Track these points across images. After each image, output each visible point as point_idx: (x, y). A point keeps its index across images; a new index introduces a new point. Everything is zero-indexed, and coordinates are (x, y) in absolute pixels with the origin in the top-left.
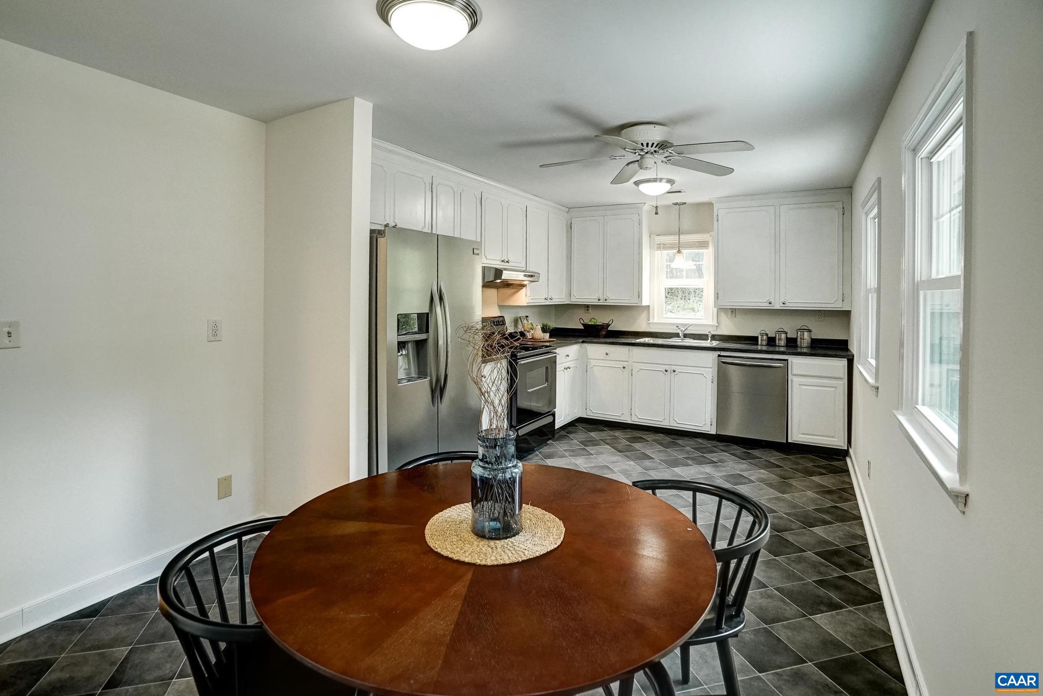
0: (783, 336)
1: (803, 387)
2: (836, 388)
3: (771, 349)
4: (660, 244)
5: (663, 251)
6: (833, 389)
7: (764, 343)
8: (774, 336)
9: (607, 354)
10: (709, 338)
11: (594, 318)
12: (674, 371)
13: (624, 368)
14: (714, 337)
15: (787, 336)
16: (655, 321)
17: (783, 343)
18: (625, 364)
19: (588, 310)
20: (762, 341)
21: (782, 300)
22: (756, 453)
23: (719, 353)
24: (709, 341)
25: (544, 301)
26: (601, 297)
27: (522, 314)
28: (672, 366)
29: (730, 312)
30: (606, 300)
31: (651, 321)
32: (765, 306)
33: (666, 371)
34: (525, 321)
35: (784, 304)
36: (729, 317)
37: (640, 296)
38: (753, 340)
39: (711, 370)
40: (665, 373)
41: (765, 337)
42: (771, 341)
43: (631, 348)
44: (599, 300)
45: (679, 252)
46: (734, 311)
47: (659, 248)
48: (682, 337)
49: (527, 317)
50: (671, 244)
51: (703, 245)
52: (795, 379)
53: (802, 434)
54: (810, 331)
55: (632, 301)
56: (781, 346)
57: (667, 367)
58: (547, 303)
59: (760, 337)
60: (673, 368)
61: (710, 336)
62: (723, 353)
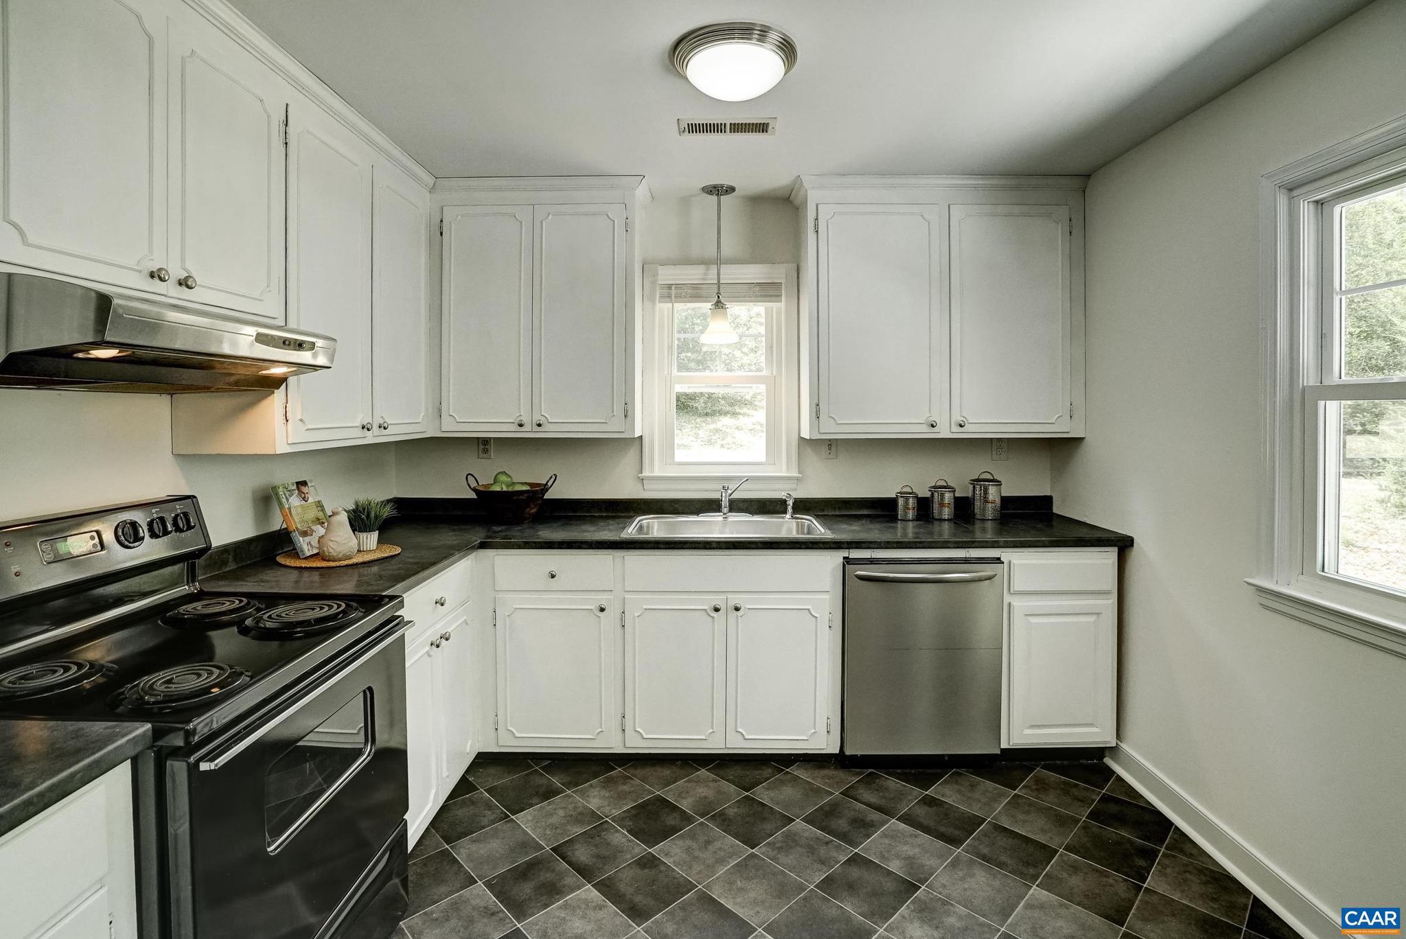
0: (948, 497)
1: (1033, 620)
2: (1098, 614)
4: (669, 287)
5: (676, 305)
6: (1092, 619)
7: (911, 515)
8: (928, 494)
9: (553, 576)
10: (790, 509)
11: (504, 473)
12: (737, 609)
13: (602, 610)
14: (803, 506)
15: (954, 495)
16: (657, 473)
17: (947, 513)
18: (602, 599)
19: (486, 451)
20: (907, 510)
21: (957, 418)
23: (845, 553)
24: (788, 516)
25: (359, 433)
26: (526, 419)
27: (285, 477)
28: (730, 596)
29: (825, 448)
30: (539, 425)
31: (646, 473)
32: (924, 432)
33: (717, 610)
34: (295, 501)
35: (961, 426)
36: (825, 457)
37: (627, 414)
38: (883, 510)
39: (826, 596)
40: (715, 614)
41: (912, 502)
42: (925, 510)
43: (619, 554)
44: (521, 425)
45: (719, 305)
46: (832, 445)
47: (667, 297)
48: (725, 510)
49: (304, 483)
50: (694, 288)
51: (768, 291)
52: (1018, 604)
54: (997, 483)
55: (613, 428)
56: (945, 520)
57: (718, 600)
58: (370, 438)
59: (901, 502)
60: (735, 600)
61: (790, 503)
62: (855, 554)
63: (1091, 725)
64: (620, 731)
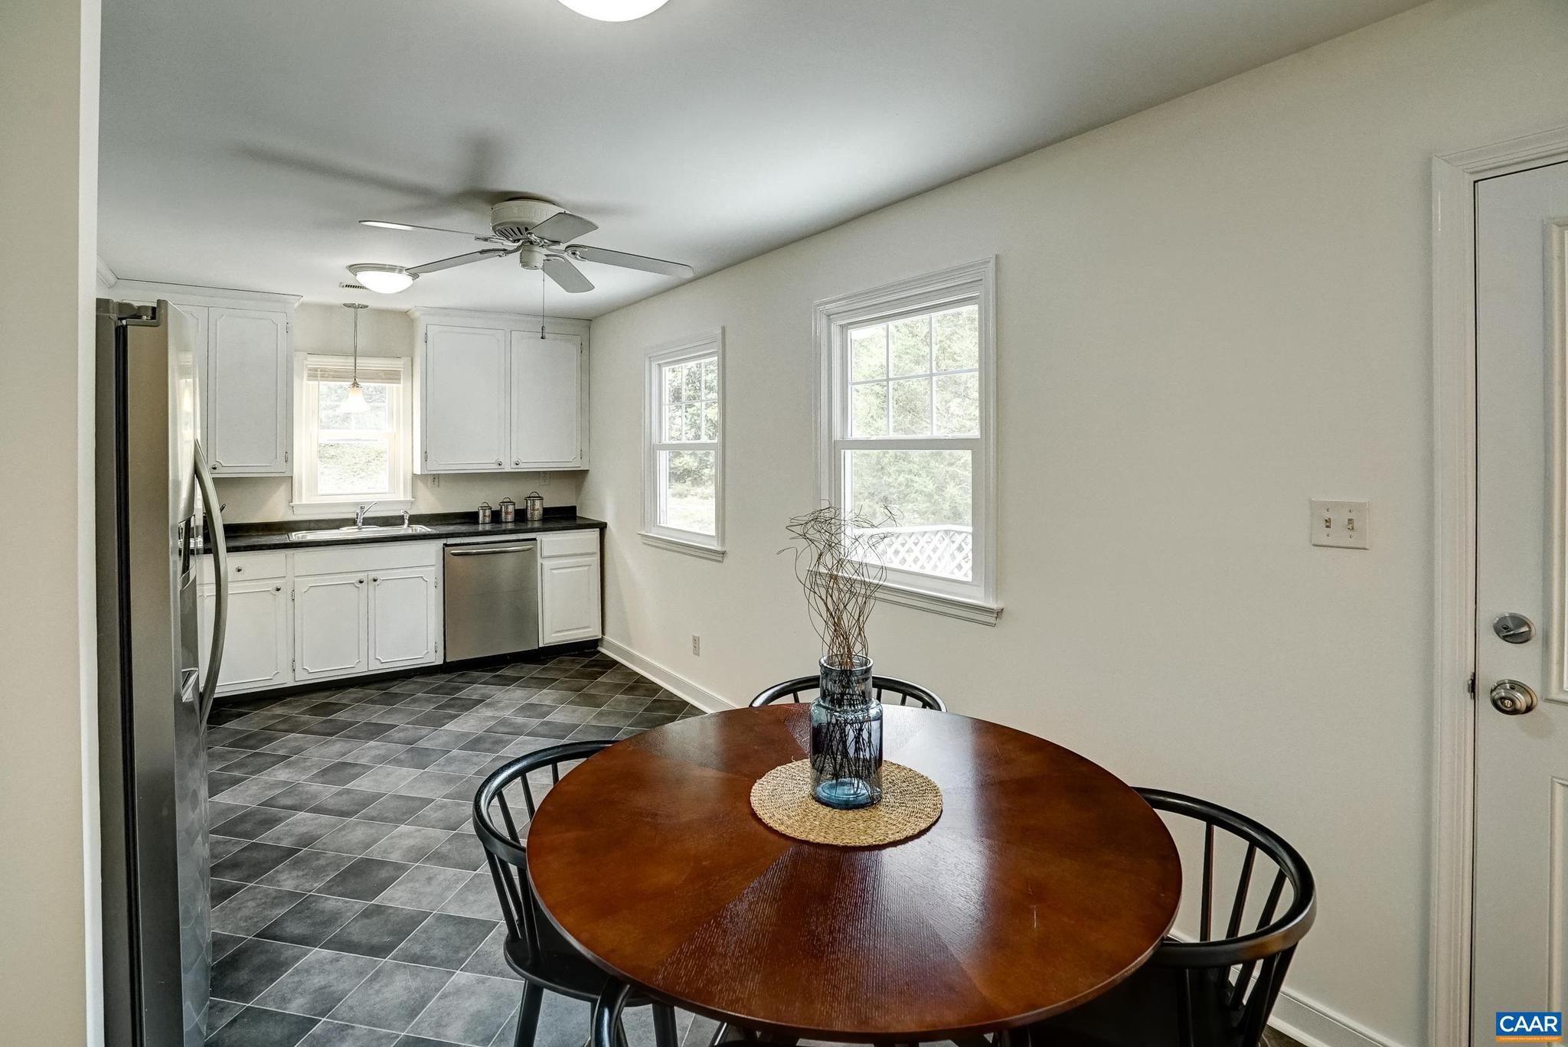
0: (511, 508)
1: (554, 571)
2: (590, 565)
3: (497, 527)
5: (321, 382)
6: (586, 568)
7: (487, 520)
8: (498, 508)
9: (239, 570)
10: (406, 521)
12: (375, 580)
13: (278, 590)
14: (415, 519)
15: (514, 507)
16: (304, 502)
17: (510, 518)
18: (278, 583)
20: (484, 517)
21: (514, 459)
22: (507, 672)
23: (444, 541)
24: (406, 526)
28: (369, 573)
29: (430, 480)
30: (215, 468)
31: (296, 502)
32: (494, 468)
33: (361, 582)
35: (516, 464)
36: (429, 486)
37: (288, 460)
38: (471, 518)
39: (433, 568)
40: (359, 585)
41: (488, 513)
42: (496, 516)
43: (289, 552)
45: (355, 384)
46: (436, 478)
47: (313, 377)
48: (362, 524)
50: (336, 371)
51: (391, 376)
52: (547, 564)
53: (556, 632)
54: (541, 498)
55: (277, 468)
56: (509, 522)
57: (361, 576)
59: (481, 513)
60: (373, 575)
61: (407, 517)
62: (451, 541)
63: (589, 627)
64: (291, 671)
